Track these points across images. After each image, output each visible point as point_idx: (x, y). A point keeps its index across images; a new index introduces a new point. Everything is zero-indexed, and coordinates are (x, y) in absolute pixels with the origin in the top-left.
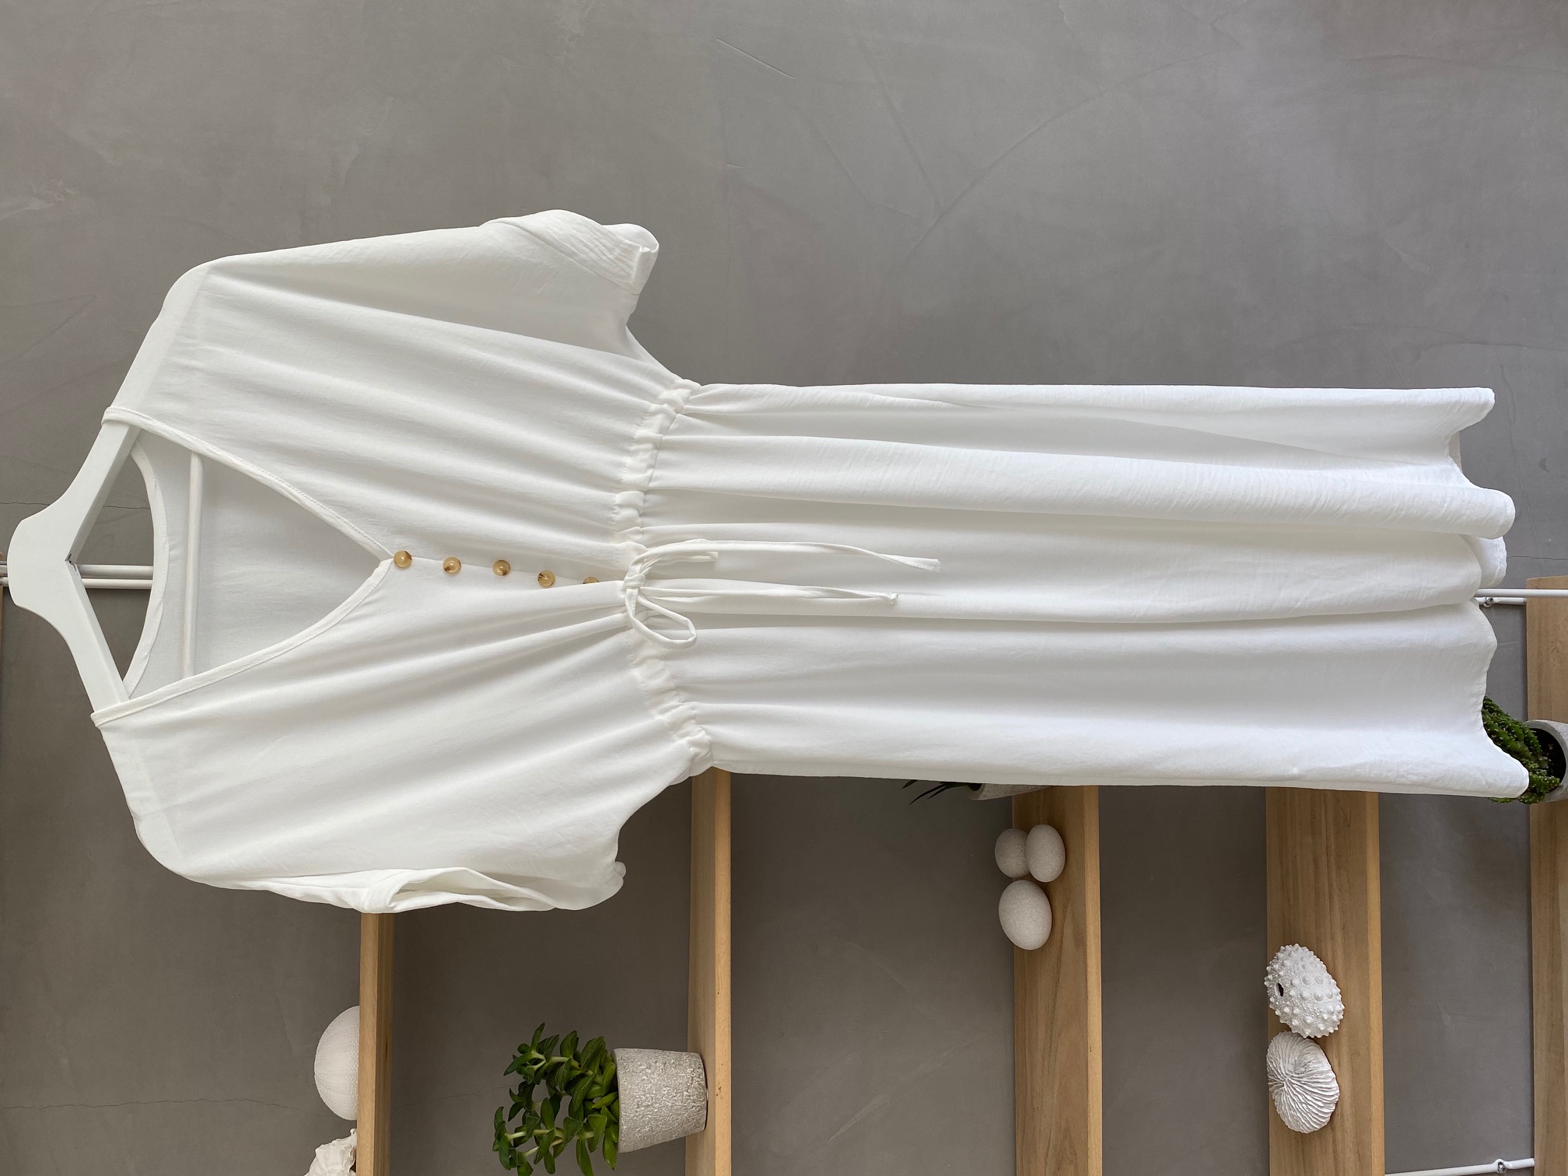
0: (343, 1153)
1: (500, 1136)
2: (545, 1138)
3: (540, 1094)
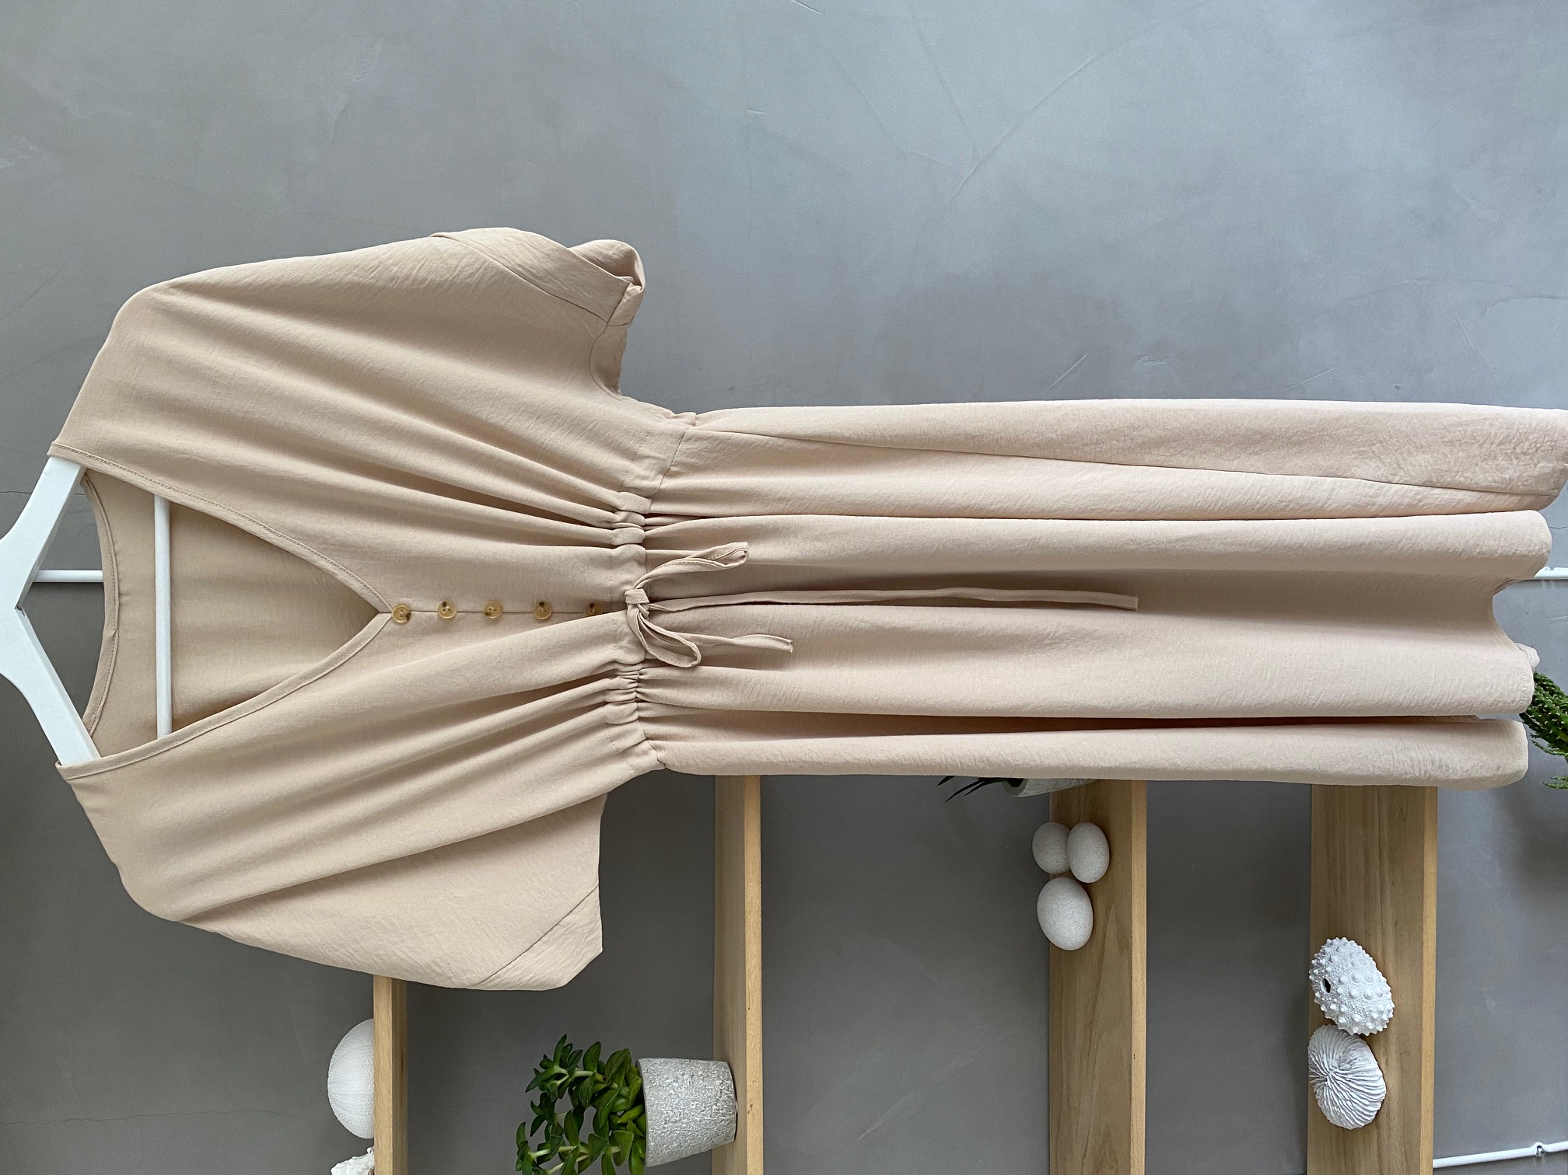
0: (360, 1173)
1: (522, 1154)
2: (570, 1154)
3: (563, 1107)
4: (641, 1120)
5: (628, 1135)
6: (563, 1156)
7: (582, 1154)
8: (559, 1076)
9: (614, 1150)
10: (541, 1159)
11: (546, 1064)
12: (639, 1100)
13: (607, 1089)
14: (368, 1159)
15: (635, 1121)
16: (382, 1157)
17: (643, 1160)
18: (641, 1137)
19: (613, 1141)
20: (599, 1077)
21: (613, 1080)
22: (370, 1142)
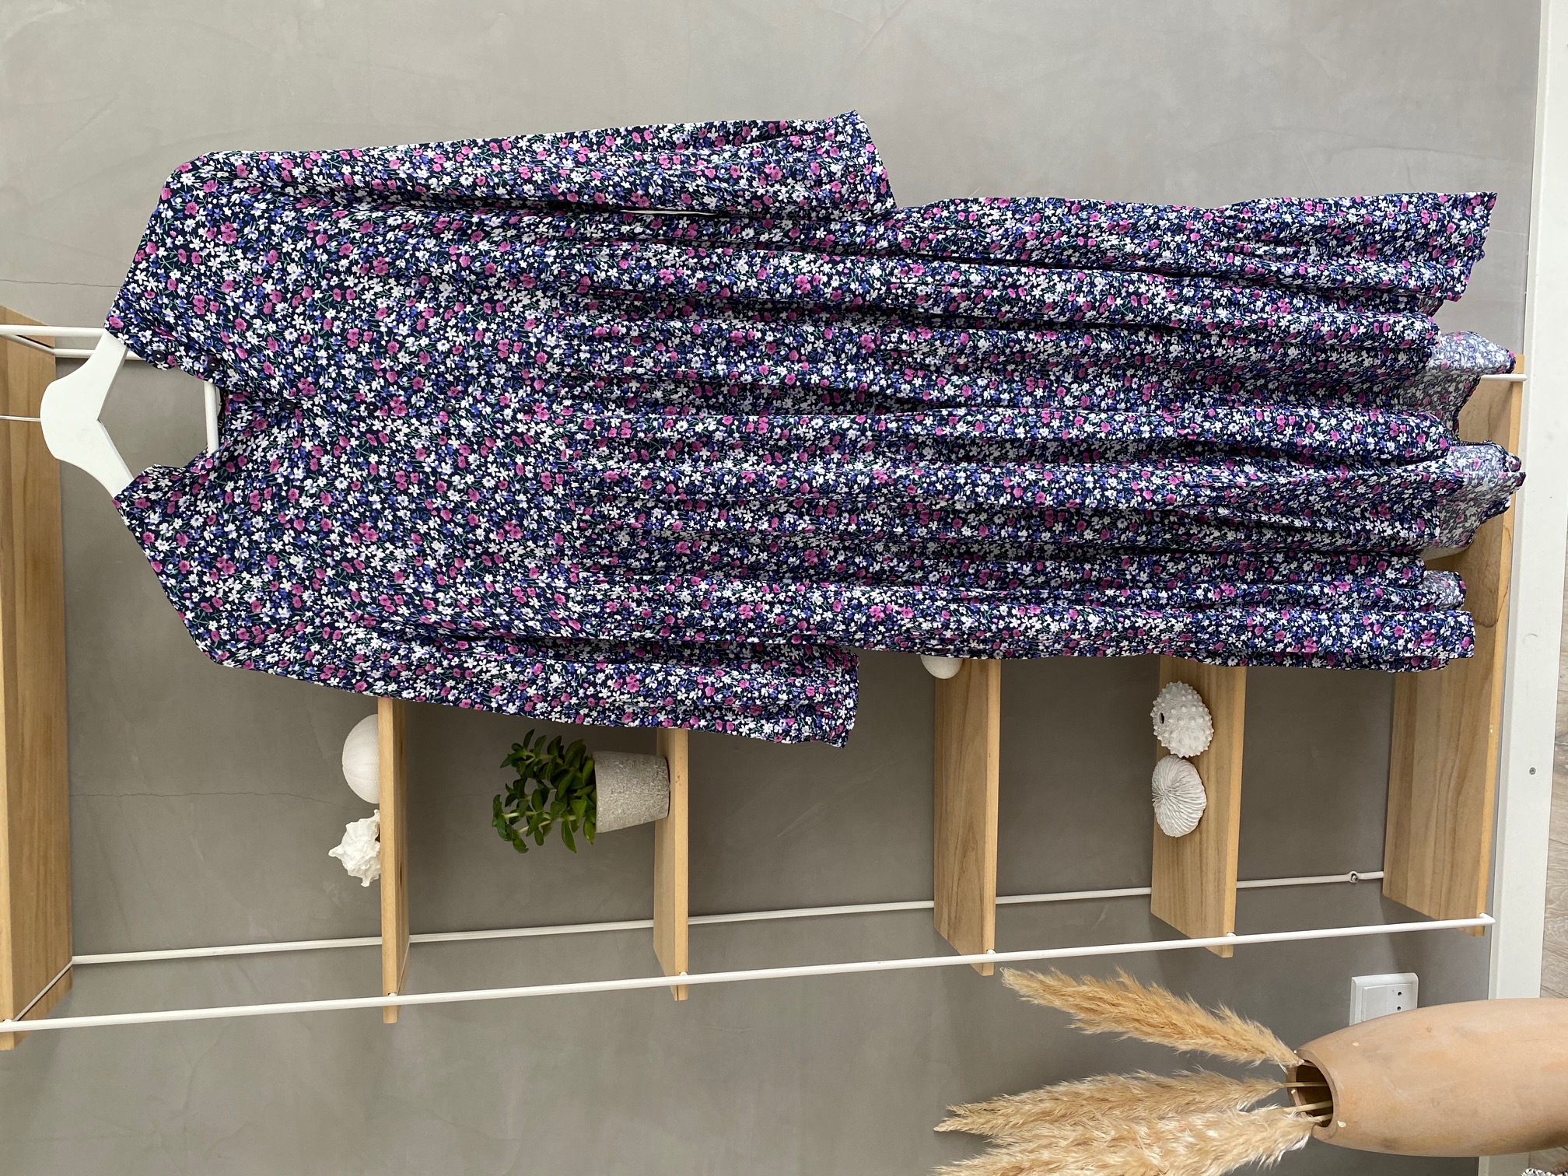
0: (369, 827)
1: (498, 814)
2: (535, 817)
3: (531, 786)
4: (593, 795)
5: (581, 806)
6: (529, 819)
7: (546, 819)
8: (529, 757)
9: (572, 818)
10: (513, 820)
11: (517, 747)
12: (591, 781)
13: (566, 772)
14: (376, 817)
15: (588, 796)
16: (387, 816)
17: (594, 824)
18: (592, 809)
19: (571, 812)
20: (559, 761)
21: (571, 764)
22: (377, 806)
